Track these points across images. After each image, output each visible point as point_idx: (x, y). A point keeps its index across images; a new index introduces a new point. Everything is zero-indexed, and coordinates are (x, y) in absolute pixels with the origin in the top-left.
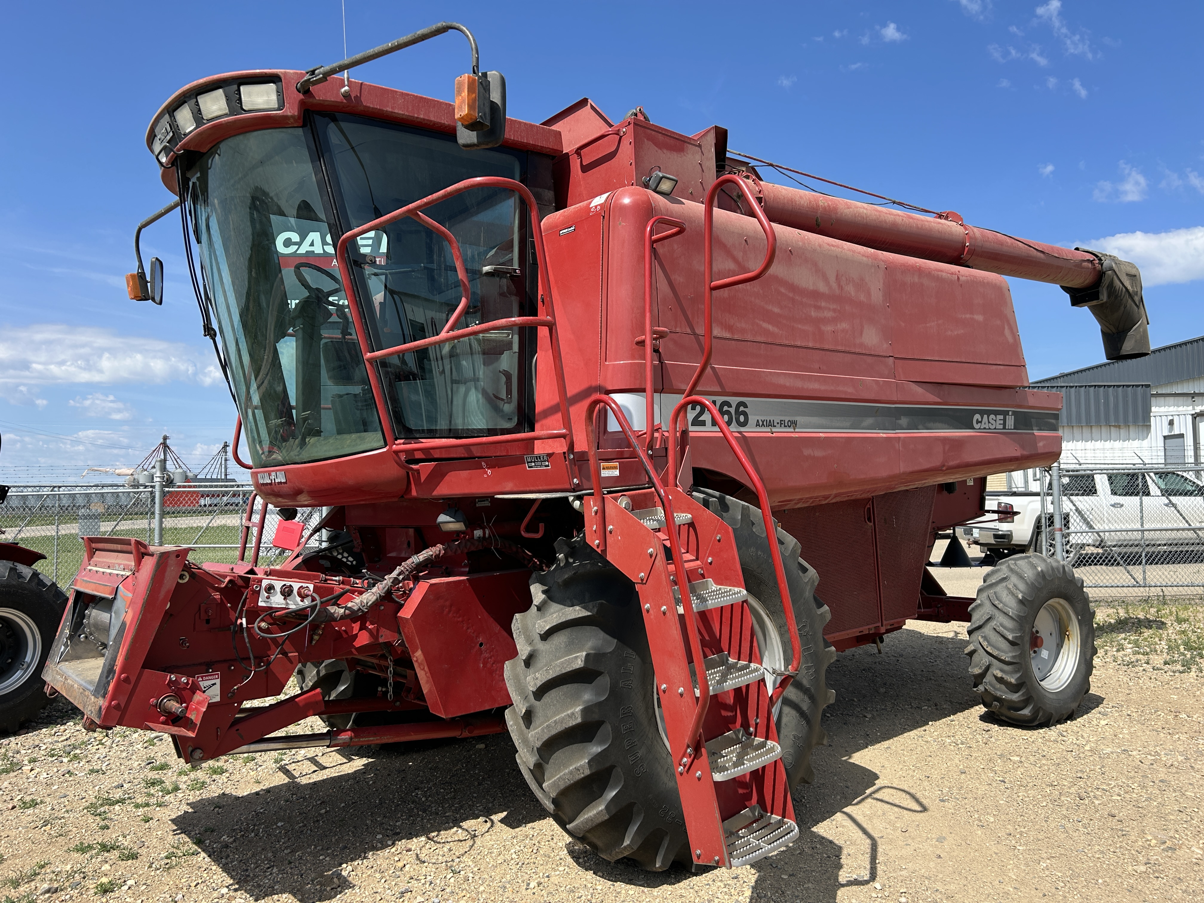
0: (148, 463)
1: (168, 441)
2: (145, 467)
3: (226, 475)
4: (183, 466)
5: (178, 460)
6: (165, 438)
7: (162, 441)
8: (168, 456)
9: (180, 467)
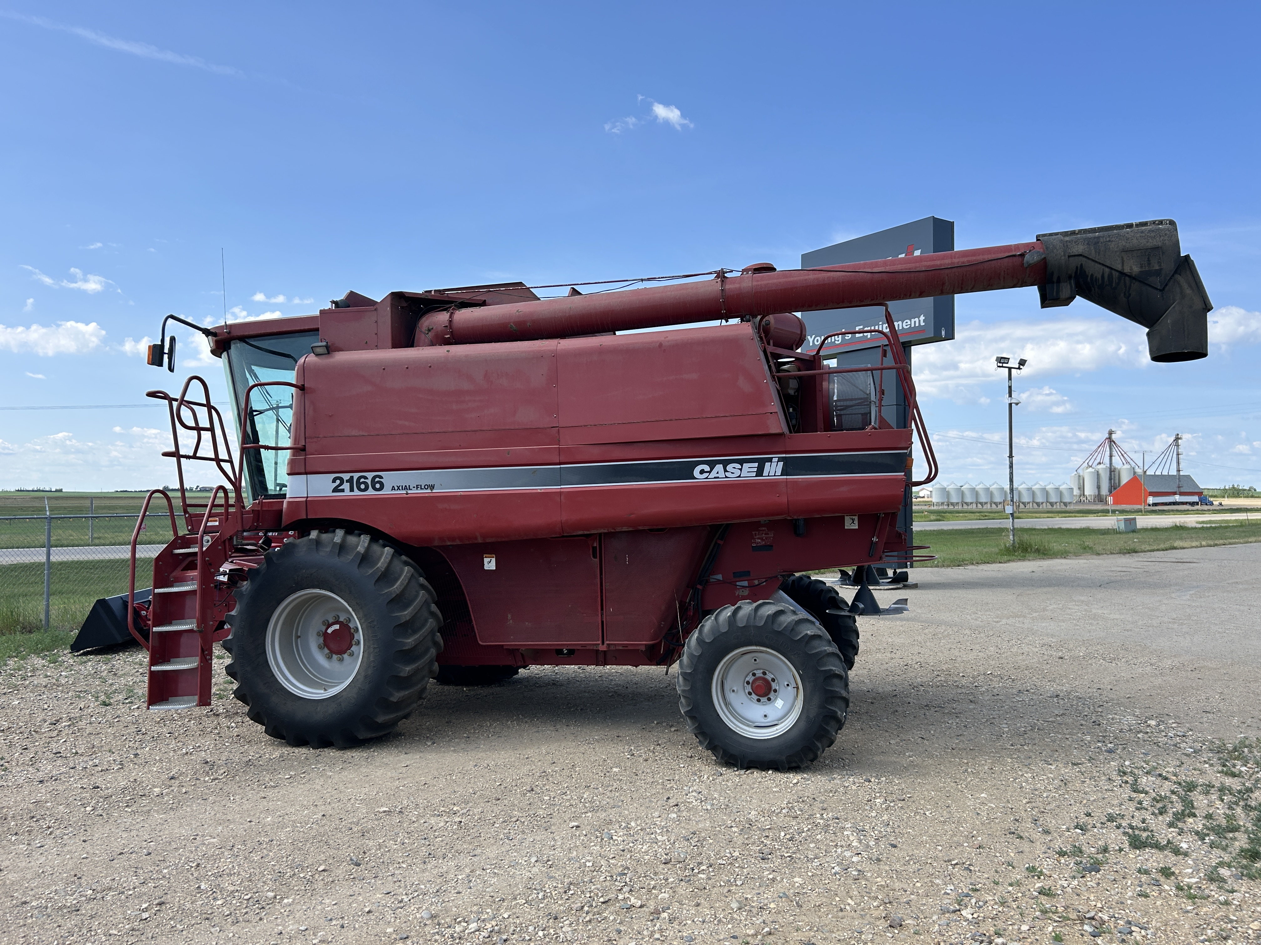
0: (1093, 460)
1: (1114, 437)
2: (1090, 464)
3: (1179, 471)
4: (1131, 462)
5: (1125, 455)
6: (1111, 433)
7: (1107, 436)
8: (1114, 453)
9: (1128, 463)
